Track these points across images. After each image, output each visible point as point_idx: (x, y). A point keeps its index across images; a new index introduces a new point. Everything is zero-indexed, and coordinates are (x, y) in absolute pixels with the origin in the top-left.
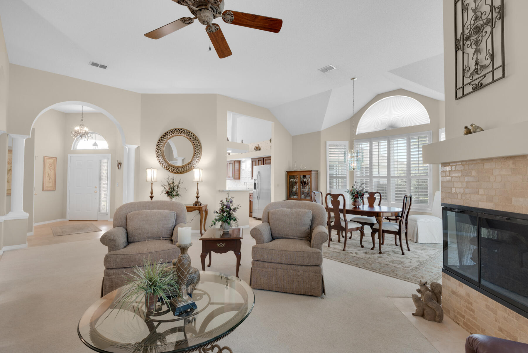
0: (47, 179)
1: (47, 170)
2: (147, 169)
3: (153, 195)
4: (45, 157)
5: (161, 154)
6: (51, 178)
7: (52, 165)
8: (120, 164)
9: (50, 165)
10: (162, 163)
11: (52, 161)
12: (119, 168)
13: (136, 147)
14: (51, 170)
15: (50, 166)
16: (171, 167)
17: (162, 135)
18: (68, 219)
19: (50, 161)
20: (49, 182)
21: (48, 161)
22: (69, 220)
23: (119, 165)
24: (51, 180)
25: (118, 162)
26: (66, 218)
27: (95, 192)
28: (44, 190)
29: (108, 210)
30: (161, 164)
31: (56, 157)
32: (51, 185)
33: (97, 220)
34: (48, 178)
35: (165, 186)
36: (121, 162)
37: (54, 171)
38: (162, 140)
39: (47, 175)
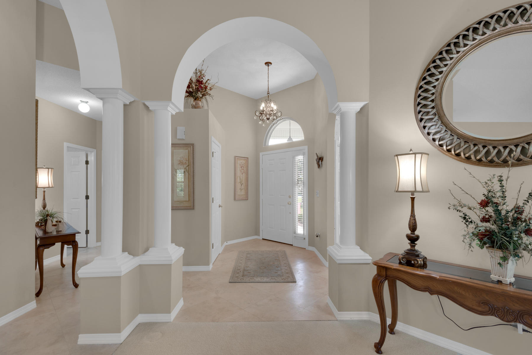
0: (238, 186)
1: (239, 173)
2: (397, 155)
3: (416, 233)
4: (236, 157)
5: (434, 111)
6: (243, 183)
7: (243, 167)
8: (320, 159)
9: (241, 167)
10: (437, 136)
11: (243, 162)
12: (319, 166)
13: (357, 106)
14: (242, 174)
15: (242, 169)
16: (475, 145)
17: (430, 59)
18: (261, 238)
19: (241, 163)
20: (241, 189)
21: (240, 162)
22: (263, 239)
23: (319, 162)
24: (243, 187)
25: (318, 156)
26: (259, 236)
27: (289, 204)
28: (236, 199)
29: (305, 232)
30: (434, 140)
31: (248, 157)
32: (243, 192)
33: (292, 245)
34: (240, 183)
35: (465, 210)
36: (323, 155)
37: (246, 174)
38: (436, 67)
39: (238, 180)
